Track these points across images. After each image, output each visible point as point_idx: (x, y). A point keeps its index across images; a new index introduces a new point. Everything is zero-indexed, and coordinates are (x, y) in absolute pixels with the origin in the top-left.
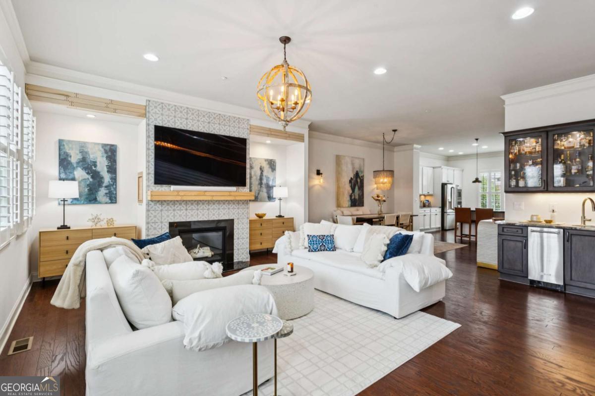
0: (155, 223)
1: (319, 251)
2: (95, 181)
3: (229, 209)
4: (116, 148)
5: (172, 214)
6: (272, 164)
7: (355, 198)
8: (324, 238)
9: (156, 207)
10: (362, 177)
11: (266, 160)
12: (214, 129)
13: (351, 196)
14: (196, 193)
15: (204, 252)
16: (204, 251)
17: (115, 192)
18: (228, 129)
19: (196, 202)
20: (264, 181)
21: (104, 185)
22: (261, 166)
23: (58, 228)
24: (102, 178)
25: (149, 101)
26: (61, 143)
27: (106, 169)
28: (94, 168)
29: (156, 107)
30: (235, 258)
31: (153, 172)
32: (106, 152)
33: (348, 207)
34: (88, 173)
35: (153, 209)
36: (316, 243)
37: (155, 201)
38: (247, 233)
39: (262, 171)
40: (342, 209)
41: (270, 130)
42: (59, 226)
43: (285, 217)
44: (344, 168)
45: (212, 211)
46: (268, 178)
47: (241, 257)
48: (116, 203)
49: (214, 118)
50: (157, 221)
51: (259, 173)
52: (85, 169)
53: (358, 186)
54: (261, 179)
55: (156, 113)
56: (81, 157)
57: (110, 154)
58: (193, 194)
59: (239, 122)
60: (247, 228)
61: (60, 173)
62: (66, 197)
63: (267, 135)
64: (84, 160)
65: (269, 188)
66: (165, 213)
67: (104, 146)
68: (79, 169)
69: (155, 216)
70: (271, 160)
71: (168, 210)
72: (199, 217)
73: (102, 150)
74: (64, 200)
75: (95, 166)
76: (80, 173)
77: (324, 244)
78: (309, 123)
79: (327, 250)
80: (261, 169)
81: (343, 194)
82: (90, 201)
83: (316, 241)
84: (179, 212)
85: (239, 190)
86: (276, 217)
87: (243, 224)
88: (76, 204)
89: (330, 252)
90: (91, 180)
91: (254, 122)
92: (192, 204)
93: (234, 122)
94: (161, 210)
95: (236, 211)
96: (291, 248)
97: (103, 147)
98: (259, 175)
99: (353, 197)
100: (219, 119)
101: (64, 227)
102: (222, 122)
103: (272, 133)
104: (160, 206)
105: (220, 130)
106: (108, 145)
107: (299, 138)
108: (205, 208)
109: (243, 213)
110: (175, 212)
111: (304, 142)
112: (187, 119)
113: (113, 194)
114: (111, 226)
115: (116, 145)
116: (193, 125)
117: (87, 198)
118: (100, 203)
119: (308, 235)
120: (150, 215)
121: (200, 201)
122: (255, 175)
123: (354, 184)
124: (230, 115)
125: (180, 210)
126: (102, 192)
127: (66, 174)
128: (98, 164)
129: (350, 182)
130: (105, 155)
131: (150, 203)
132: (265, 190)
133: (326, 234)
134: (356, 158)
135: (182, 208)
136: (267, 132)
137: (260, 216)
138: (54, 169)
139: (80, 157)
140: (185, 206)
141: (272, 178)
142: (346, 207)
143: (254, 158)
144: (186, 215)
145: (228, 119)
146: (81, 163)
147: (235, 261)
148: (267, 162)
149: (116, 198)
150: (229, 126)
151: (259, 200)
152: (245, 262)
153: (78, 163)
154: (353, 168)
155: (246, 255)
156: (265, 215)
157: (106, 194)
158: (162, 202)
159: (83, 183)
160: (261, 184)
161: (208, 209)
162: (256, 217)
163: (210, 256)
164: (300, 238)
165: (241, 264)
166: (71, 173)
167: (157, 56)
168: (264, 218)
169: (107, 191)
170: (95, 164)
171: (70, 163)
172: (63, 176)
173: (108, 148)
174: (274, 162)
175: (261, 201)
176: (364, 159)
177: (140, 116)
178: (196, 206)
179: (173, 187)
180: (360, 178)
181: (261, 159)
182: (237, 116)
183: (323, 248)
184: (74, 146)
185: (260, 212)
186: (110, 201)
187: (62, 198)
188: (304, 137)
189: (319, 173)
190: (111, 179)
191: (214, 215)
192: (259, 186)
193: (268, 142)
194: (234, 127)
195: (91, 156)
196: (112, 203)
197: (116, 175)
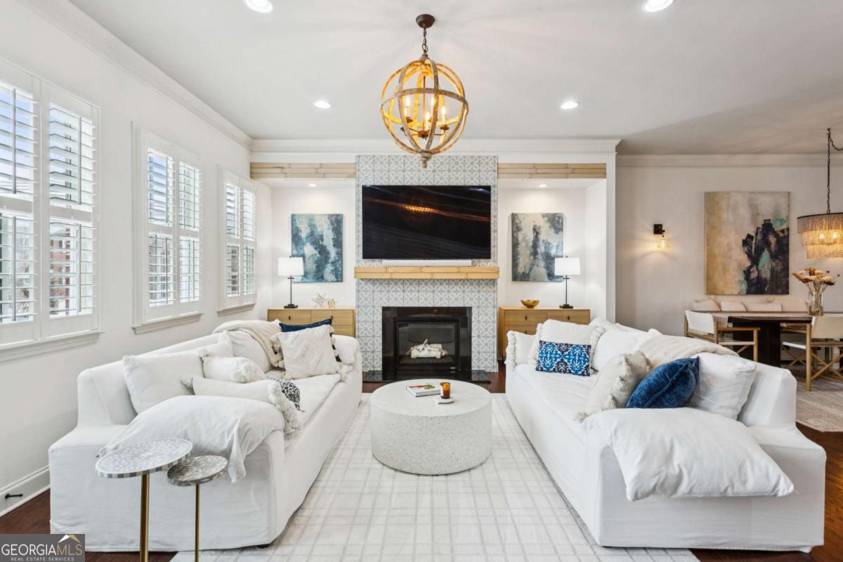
0: (366, 306)
1: (554, 371)
2: (323, 257)
3: (464, 291)
4: (342, 218)
5: (386, 297)
6: (556, 222)
7: (759, 278)
8: (567, 350)
9: (367, 287)
10: (783, 231)
11: (544, 216)
12: (442, 178)
13: (747, 273)
14: (410, 269)
15: (429, 350)
16: (431, 349)
17: (340, 269)
18: (462, 176)
19: (416, 282)
20: (541, 249)
21: (330, 261)
22: (535, 226)
23: (285, 307)
24: (328, 253)
25: (359, 156)
26: (293, 218)
27: (332, 243)
28: (321, 243)
29: (366, 163)
30: (473, 364)
31: (361, 244)
32: (332, 224)
33: (739, 294)
34: (316, 248)
35: (364, 289)
36: (551, 358)
37: (366, 279)
38: (493, 330)
39: (537, 233)
40: (720, 298)
41: (535, 166)
42: (286, 305)
43: (574, 308)
44: (727, 215)
45: (439, 294)
46: (547, 245)
47: (484, 365)
48: (342, 281)
49: (442, 163)
50: (368, 304)
51: (531, 236)
52: (313, 243)
53: (770, 251)
54: (535, 246)
55: (366, 170)
56: (310, 231)
57: (335, 225)
58: (406, 270)
59: (479, 163)
60: (493, 322)
61: (292, 250)
62: (293, 274)
63: (529, 176)
64: (312, 234)
65: (549, 259)
66: (377, 295)
67: (331, 216)
68: (308, 244)
69: (366, 299)
70: (554, 215)
71: (381, 291)
72: (421, 301)
73: (328, 221)
74: (291, 278)
75: (322, 240)
76: (309, 249)
77: (566, 361)
78: (617, 142)
79: (570, 372)
80: (536, 231)
81: (725, 269)
82: (318, 279)
83: (551, 354)
84: (394, 294)
85: (481, 264)
86: (560, 307)
87: (486, 314)
88: (305, 282)
89: (576, 376)
90: (318, 255)
91: (504, 159)
92: (411, 284)
93: (472, 163)
94: (373, 291)
95: (475, 296)
96: (514, 360)
97: (329, 218)
98: (532, 239)
99: (754, 275)
100: (449, 163)
101: (291, 306)
102: (453, 167)
103: (538, 171)
104: (371, 286)
105: (450, 178)
106: (334, 215)
107: (597, 171)
108: (429, 289)
109: (487, 299)
110: (390, 294)
111: (605, 177)
112: (404, 171)
113: (339, 270)
114: (332, 308)
115: (342, 215)
116: (412, 178)
117: (315, 276)
118: (326, 281)
119: (541, 342)
120: (361, 296)
121: (422, 280)
122: (524, 240)
123: (757, 247)
124: (464, 154)
125: (396, 291)
126: (329, 268)
127: (297, 250)
128: (325, 237)
129: (746, 242)
130: (331, 227)
131: (361, 281)
132: (542, 263)
133: (575, 342)
134: (763, 193)
135: (398, 289)
136: (528, 171)
137: (530, 305)
138: (287, 246)
139: (308, 231)
140: (401, 286)
141: (555, 244)
142: (732, 295)
143: (522, 214)
144: (404, 299)
145: (462, 161)
146: (309, 238)
147: (473, 369)
148: (546, 219)
149: (342, 276)
150: (464, 171)
151: (531, 279)
152: (490, 373)
153: (307, 238)
154: (755, 216)
155: (492, 362)
156: (536, 302)
157: (332, 271)
158: (373, 281)
159: (311, 259)
160: (535, 254)
161: (433, 292)
162: (522, 305)
163: (439, 357)
164: (531, 346)
165: (483, 375)
166: (301, 248)
167: (330, 103)
168: (537, 307)
169: (333, 268)
170: (321, 238)
171: (300, 238)
172: (295, 252)
173: (333, 219)
174: (559, 218)
175: (535, 280)
176: (789, 193)
177: (349, 177)
178: (416, 286)
179: (386, 262)
180: (776, 235)
181: (536, 214)
182: (477, 154)
183: (560, 368)
184: (304, 220)
185: (532, 298)
186: (336, 280)
187: (289, 276)
188: (605, 169)
189: (658, 230)
190: (337, 253)
191: (441, 299)
192: (532, 258)
193: (543, 186)
194: (472, 171)
195: (319, 229)
196: (337, 281)
197: (342, 249)
